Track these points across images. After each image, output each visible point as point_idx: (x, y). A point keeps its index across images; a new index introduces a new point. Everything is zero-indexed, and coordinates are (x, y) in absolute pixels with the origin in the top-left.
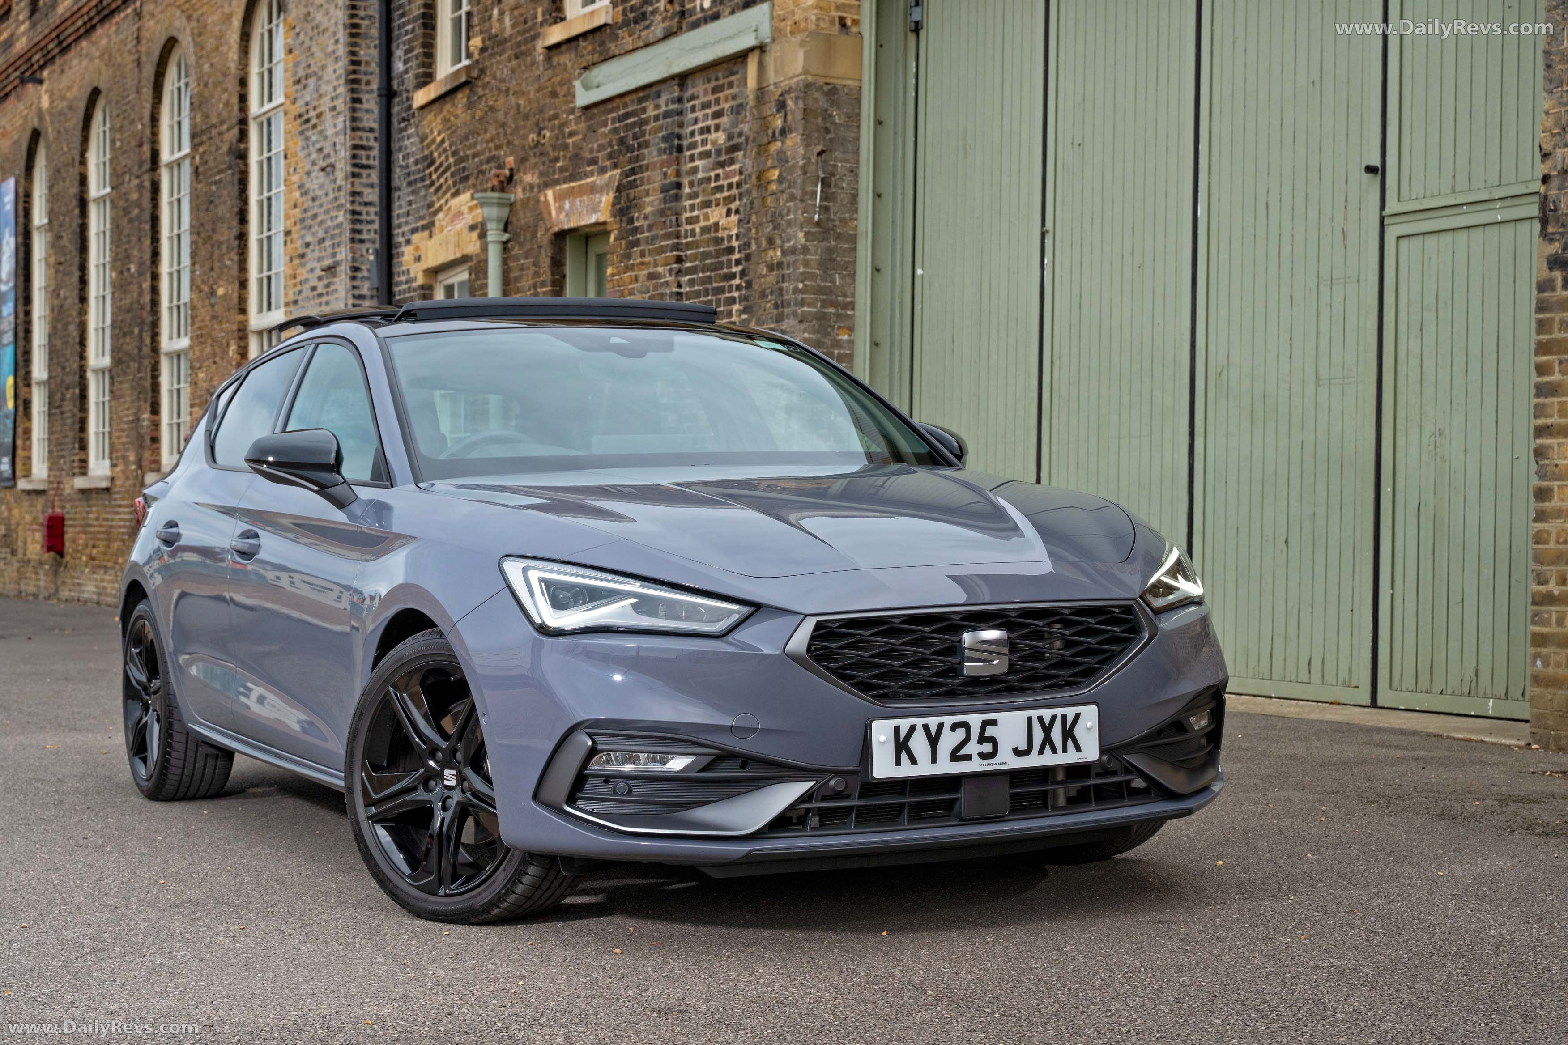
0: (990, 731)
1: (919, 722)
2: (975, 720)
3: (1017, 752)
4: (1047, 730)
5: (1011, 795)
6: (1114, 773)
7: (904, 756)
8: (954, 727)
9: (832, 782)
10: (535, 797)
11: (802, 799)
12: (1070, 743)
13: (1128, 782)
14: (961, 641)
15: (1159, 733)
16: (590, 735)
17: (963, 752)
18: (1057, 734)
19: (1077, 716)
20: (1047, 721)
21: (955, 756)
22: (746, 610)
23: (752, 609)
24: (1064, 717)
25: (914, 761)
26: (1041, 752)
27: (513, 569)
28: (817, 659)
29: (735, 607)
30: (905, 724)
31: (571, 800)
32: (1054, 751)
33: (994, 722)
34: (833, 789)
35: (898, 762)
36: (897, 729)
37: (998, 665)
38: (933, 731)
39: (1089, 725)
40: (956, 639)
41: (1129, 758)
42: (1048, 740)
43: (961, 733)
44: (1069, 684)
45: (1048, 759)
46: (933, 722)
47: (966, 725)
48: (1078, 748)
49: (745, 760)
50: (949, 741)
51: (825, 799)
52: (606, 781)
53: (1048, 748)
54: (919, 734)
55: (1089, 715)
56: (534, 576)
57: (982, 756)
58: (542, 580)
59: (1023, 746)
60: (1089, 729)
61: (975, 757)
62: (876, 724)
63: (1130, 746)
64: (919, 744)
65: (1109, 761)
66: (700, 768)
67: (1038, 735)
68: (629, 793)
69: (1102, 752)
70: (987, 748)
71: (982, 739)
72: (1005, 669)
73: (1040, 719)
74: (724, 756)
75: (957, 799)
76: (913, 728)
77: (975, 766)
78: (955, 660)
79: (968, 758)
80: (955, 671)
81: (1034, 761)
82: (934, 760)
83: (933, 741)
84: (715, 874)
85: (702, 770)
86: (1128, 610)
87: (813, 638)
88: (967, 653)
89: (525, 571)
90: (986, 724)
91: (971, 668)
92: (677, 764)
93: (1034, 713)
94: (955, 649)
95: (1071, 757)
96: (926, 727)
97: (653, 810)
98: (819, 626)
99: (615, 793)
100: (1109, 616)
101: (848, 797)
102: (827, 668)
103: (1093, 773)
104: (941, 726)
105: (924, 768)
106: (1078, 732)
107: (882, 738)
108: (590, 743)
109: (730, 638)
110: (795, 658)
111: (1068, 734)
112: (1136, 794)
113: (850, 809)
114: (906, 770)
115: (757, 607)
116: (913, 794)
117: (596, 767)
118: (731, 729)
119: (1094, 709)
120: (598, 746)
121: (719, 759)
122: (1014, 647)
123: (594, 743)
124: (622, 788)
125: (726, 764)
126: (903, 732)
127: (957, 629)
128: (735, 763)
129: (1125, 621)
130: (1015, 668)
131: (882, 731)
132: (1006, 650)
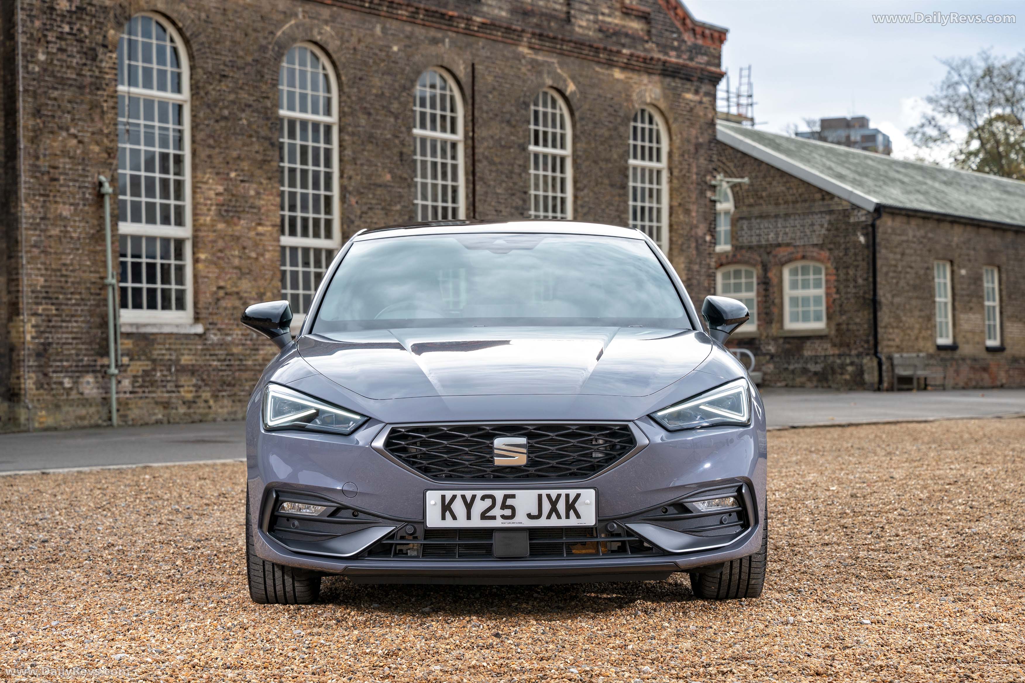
0: (509, 502)
1: (459, 493)
2: (499, 495)
3: (530, 516)
4: (554, 504)
5: (531, 544)
6: (619, 535)
7: (448, 514)
8: (483, 498)
9: (406, 528)
11: (386, 538)
12: (572, 512)
13: (630, 541)
14: (492, 443)
16: (275, 491)
17: (490, 514)
18: (561, 506)
19: (578, 496)
20: (553, 498)
21: (484, 516)
23: (365, 420)
24: (567, 496)
25: (454, 518)
26: (549, 517)
28: (392, 451)
29: (358, 417)
30: (449, 494)
31: (271, 531)
32: (559, 517)
33: (513, 496)
34: (407, 533)
35: (443, 518)
36: (443, 497)
37: (519, 460)
38: (469, 499)
39: (588, 501)
40: (488, 442)
41: (629, 525)
42: (554, 509)
43: (488, 502)
44: (577, 475)
45: (554, 522)
46: (469, 494)
47: (492, 497)
48: (578, 516)
49: (356, 512)
50: (479, 506)
51: (402, 538)
52: (288, 520)
53: (554, 514)
54: (459, 501)
55: (588, 496)
56: (271, 395)
57: (503, 517)
58: (273, 397)
59: (535, 512)
60: (587, 504)
61: (499, 518)
62: (428, 493)
63: (631, 518)
65: (611, 527)
66: (328, 514)
67: (546, 507)
68: (297, 527)
70: (508, 512)
71: (504, 506)
72: (524, 463)
73: (549, 496)
74: (341, 508)
75: (492, 544)
76: (454, 497)
77: (499, 523)
78: (490, 455)
79: (494, 518)
80: (489, 462)
81: (543, 522)
82: (469, 517)
83: (469, 506)
85: (329, 516)
87: (389, 438)
88: (496, 451)
90: (506, 497)
91: (499, 461)
92: (317, 512)
93: (544, 492)
94: (491, 448)
95: (573, 522)
96: (463, 497)
97: (309, 539)
98: (393, 431)
100: (609, 431)
101: (418, 538)
102: (398, 457)
104: (474, 497)
105: (462, 523)
106: (577, 505)
107: (433, 502)
108: (275, 496)
109: (352, 436)
110: (377, 451)
111: (571, 506)
114: (449, 523)
115: (370, 418)
116: (461, 539)
117: (281, 511)
118: (343, 492)
119: (592, 492)
120: (280, 498)
121: (338, 510)
122: (531, 449)
123: (278, 496)
124: (294, 525)
125: (343, 513)
126: (447, 500)
127: (492, 436)
128: (348, 513)
129: (623, 435)
130: (532, 463)
131: (433, 499)
132: (525, 451)
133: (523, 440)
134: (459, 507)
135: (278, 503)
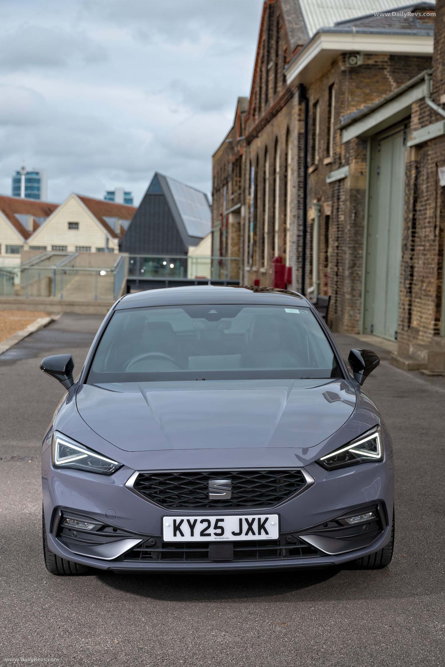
0: (220, 524)
1: (185, 518)
2: (213, 519)
3: (234, 534)
4: (250, 525)
5: (234, 551)
7: (178, 532)
8: (202, 521)
9: (151, 540)
11: (135, 546)
12: (262, 531)
14: (208, 484)
16: (62, 511)
17: (206, 532)
18: (255, 527)
19: (267, 519)
20: (250, 521)
21: (202, 534)
23: (121, 465)
24: (259, 519)
25: (182, 535)
26: (247, 534)
27: (56, 437)
28: (139, 489)
29: (116, 463)
30: (178, 519)
31: (58, 537)
32: (254, 534)
33: (222, 520)
34: (150, 543)
35: (175, 535)
36: (175, 521)
38: (192, 523)
39: (273, 523)
40: (205, 483)
41: (301, 537)
42: (250, 529)
43: (205, 524)
44: (265, 504)
45: (250, 537)
46: (192, 519)
47: (209, 521)
48: (267, 533)
49: (115, 528)
50: (199, 527)
51: (147, 547)
52: (70, 530)
53: (250, 532)
54: (185, 523)
55: (274, 518)
57: (216, 534)
58: (59, 443)
59: (237, 531)
60: (273, 525)
61: (212, 535)
62: (165, 518)
63: (304, 531)
64: (185, 528)
65: (290, 539)
66: (97, 529)
67: (245, 527)
69: (281, 535)
70: (219, 531)
71: (216, 527)
72: (229, 497)
73: (247, 520)
74: (106, 526)
75: (208, 552)
76: (182, 521)
77: (212, 538)
78: (205, 492)
79: (209, 535)
80: (206, 496)
81: (243, 538)
82: (192, 535)
83: (192, 527)
86: (299, 472)
87: (137, 480)
88: (211, 489)
90: (218, 521)
91: (213, 496)
92: (90, 527)
93: (243, 517)
94: (206, 487)
95: (263, 537)
96: (188, 521)
98: (140, 475)
100: (288, 474)
101: (157, 547)
102: (142, 493)
104: (195, 521)
105: (187, 538)
106: (266, 526)
107: (167, 525)
109: (111, 476)
110: (128, 488)
111: (262, 526)
114: (179, 538)
116: (187, 548)
118: (106, 516)
119: (276, 517)
120: (64, 516)
121: (103, 527)
122: (234, 488)
123: (62, 514)
124: (73, 534)
125: (107, 529)
126: (177, 523)
127: (208, 479)
128: (110, 530)
129: (297, 477)
130: (235, 496)
131: (168, 522)
132: (230, 489)
133: (228, 481)
135: (62, 519)
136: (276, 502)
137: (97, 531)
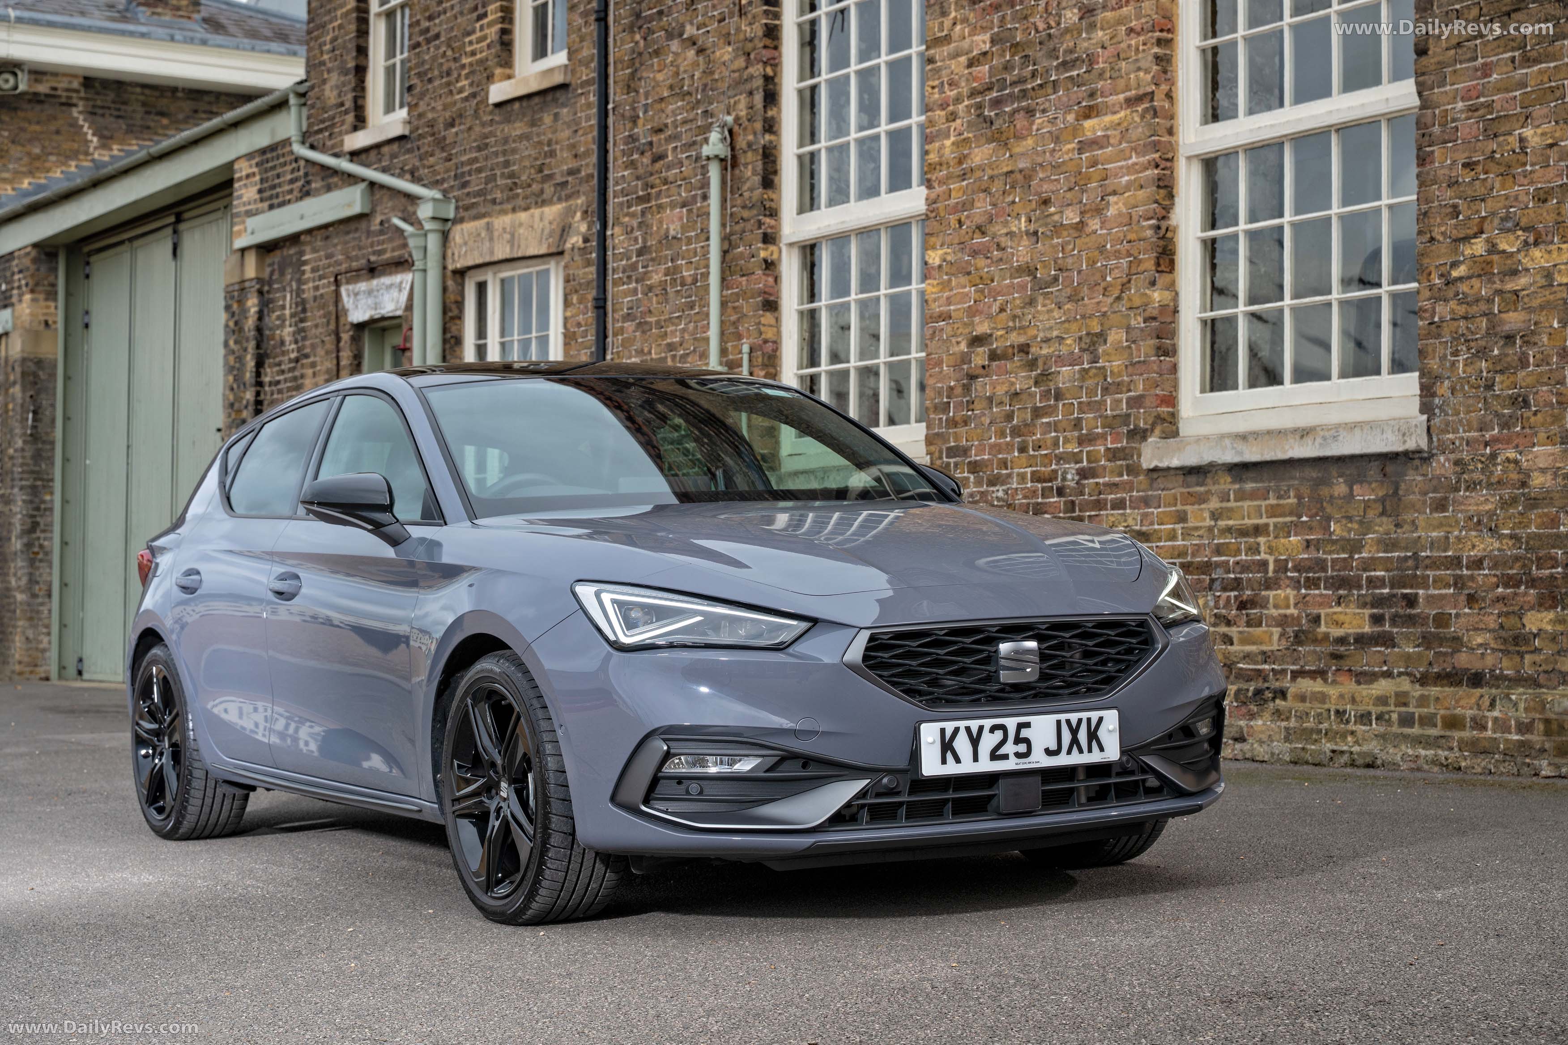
0: (1024, 733)
1: (962, 724)
2: (1011, 723)
3: (1049, 752)
4: (1074, 732)
5: (1044, 792)
6: (1132, 773)
7: (949, 755)
8: (993, 729)
9: (885, 780)
10: (613, 799)
11: (857, 797)
12: (1094, 744)
13: (1144, 781)
14: (997, 651)
15: (1170, 736)
16: (665, 740)
17: (1001, 751)
18: (1083, 736)
19: (1101, 720)
21: (994, 756)
22: (804, 625)
23: (809, 624)
24: (1089, 720)
25: (958, 760)
26: (1069, 752)
27: (586, 592)
28: (870, 667)
29: (794, 623)
30: (949, 726)
31: (646, 801)
32: (1081, 751)
34: (886, 786)
35: (944, 761)
36: (943, 731)
37: (1031, 672)
38: (975, 731)
39: (1111, 727)
40: (993, 649)
41: (1145, 759)
42: (1075, 741)
43: (999, 735)
44: (1092, 691)
45: (1076, 759)
46: (974, 725)
47: (1003, 728)
48: (1102, 749)
49: (807, 761)
50: (989, 741)
51: (878, 795)
52: (679, 783)
53: (1075, 748)
54: (962, 735)
55: (1111, 719)
56: (606, 598)
57: (1018, 755)
58: (614, 601)
59: (1053, 747)
60: (1110, 731)
61: (1012, 756)
62: (924, 727)
63: (1145, 748)
65: (1128, 761)
66: (767, 767)
67: (1066, 737)
68: (701, 793)
69: (1122, 752)
70: (1022, 748)
71: (1018, 740)
72: (1036, 677)
73: (1068, 722)
74: (789, 756)
75: (994, 795)
76: (957, 730)
77: (1011, 764)
78: (992, 668)
79: (1005, 757)
80: (991, 678)
81: (1063, 760)
82: (976, 759)
83: (975, 742)
84: (777, 867)
86: (1142, 624)
87: (867, 649)
88: (1003, 662)
89: (598, 595)
90: (1021, 726)
91: (1005, 677)
92: (745, 766)
93: (1063, 717)
94: (992, 658)
95: (1095, 757)
96: (968, 729)
97: (722, 808)
98: (872, 638)
99: (688, 793)
100: (1125, 629)
101: (898, 794)
102: (880, 676)
103: (1114, 773)
104: (981, 728)
105: (967, 767)
106: (1102, 733)
107: (930, 740)
108: (665, 748)
109: (790, 650)
110: (851, 667)
111: (1093, 735)
112: (1151, 792)
113: (901, 804)
114: (951, 769)
115: (814, 621)
116: (955, 790)
117: (669, 769)
118: (794, 733)
119: (1114, 713)
120: (671, 751)
121: (783, 759)
122: (1043, 657)
125: (789, 765)
126: (948, 734)
127: (993, 641)
128: (797, 764)
129: (1139, 634)
130: (1044, 677)
131: (930, 733)
132: (1037, 659)
133: (1032, 644)
134: (962, 744)
136: (1108, 688)
137: (767, 771)
